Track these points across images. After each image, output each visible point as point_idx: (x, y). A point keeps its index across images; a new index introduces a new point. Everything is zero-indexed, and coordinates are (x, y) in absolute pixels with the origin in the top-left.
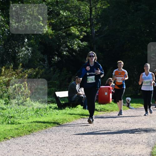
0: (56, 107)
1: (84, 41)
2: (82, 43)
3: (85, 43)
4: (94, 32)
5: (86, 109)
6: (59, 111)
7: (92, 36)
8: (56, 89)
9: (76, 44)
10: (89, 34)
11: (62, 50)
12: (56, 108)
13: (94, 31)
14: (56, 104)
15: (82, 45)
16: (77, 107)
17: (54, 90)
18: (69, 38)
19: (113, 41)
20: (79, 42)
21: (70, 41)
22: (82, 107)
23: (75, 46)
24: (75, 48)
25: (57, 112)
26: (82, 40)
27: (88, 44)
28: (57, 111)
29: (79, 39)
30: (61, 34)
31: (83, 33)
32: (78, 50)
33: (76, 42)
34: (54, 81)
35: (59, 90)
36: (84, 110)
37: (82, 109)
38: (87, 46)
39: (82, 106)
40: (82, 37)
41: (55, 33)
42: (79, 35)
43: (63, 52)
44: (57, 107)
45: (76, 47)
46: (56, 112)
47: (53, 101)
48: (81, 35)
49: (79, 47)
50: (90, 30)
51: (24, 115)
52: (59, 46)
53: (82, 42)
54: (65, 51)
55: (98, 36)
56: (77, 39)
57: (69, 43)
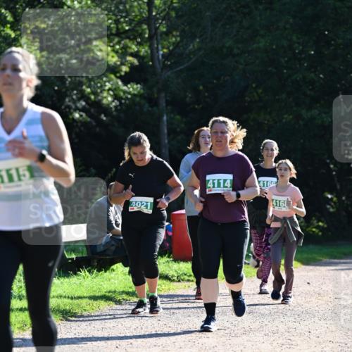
1: (133, 82)
2: (125, 88)
3: (134, 88)
4: (160, 57)
6: (62, 280)
7: (153, 66)
9: (109, 89)
10: (146, 60)
11: (69, 107)
13: (161, 52)
15: (125, 92)
16: (113, 270)
19: (215, 81)
20: (118, 83)
21: (90, 81)
22: (127, 269)
23: (105, 94)
24: (105, 101)
26: (126, 79)
27: (142, 91)
29: (118, 75)
31: (129, 58)
32: (116, 107)
33: (108, 85)
37: (125, 274)
38: (140, 96)
40: (125, 69)
42: (118, 63)
43: (71, 114)
45: (108, 99)
48: (122, 64)
49: (116, 97)
50: (149, 52)
53: (125, 83)
54: (77, 109)
55: (170, 67)
56: (112, 76)
57: (89, 86)
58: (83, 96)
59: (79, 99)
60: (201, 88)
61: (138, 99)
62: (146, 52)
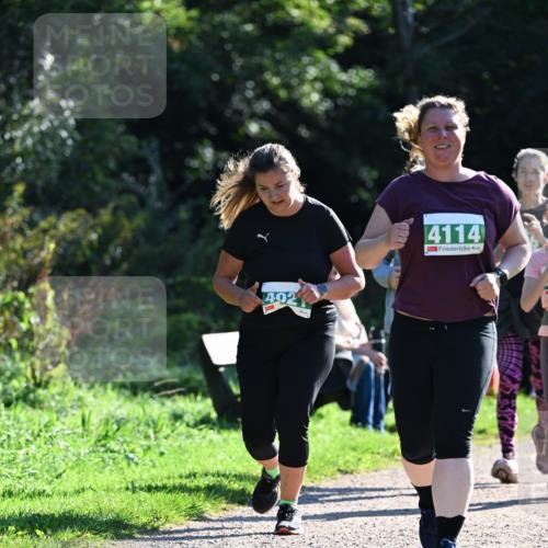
0: (204, 413)
1: (358, 64)
2: (343, 77)
3: (360, 77)
4: (410, 19)
5: (364, 424)
6: (225, 434)
7: (397, 36)
8: (208, 320)
9: (315, 79)
10: (384, 24)
11: (239, 113)
12: (205, 421)
13: (411, 10)
14: (209, 401)
15: (343, 84)
16: (321, 416)
17: (195, 325)
18: (274, 49)
19: (513, 64)
20: (329, 68)
21: (278, 62)
22: (348, 415)
23: (306, 88)
24: (306, 102)
25: (211, 441)
26: (347, 60)
27: (376, 83)
28: (212, 435)
29: (331, 51)
30: (235, 26)
31: (353, 22)
32: (327, 112)
33: (312, 72)
34: (194, 279)
35: (221, 323)
36: (355, 432)
37: (343, 424)
38: (372, 90)
39: (344, 407)
40: (345, 40)
41: (199, 20)
42: (331, 30)
43: (242, 124)
44: (214, 415)
45: (312, 97)
46: (205, 443)
47: (193, 384)
48: (340, 32)
49: (327, 93)
50: (389, 9)
51: (39, 456)
52: (225, 91)
53: (345, 66)
54: (254, 116)
55: (427, 38)
56: (320, 55)
57: (277, 74)
58: (265, 92)
59: (258, 97)
60: (486, 76)
61: (367, 98)
62: (384, 9)
